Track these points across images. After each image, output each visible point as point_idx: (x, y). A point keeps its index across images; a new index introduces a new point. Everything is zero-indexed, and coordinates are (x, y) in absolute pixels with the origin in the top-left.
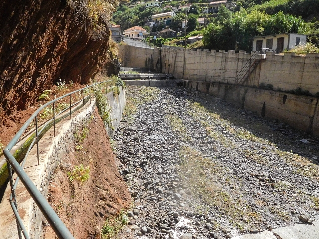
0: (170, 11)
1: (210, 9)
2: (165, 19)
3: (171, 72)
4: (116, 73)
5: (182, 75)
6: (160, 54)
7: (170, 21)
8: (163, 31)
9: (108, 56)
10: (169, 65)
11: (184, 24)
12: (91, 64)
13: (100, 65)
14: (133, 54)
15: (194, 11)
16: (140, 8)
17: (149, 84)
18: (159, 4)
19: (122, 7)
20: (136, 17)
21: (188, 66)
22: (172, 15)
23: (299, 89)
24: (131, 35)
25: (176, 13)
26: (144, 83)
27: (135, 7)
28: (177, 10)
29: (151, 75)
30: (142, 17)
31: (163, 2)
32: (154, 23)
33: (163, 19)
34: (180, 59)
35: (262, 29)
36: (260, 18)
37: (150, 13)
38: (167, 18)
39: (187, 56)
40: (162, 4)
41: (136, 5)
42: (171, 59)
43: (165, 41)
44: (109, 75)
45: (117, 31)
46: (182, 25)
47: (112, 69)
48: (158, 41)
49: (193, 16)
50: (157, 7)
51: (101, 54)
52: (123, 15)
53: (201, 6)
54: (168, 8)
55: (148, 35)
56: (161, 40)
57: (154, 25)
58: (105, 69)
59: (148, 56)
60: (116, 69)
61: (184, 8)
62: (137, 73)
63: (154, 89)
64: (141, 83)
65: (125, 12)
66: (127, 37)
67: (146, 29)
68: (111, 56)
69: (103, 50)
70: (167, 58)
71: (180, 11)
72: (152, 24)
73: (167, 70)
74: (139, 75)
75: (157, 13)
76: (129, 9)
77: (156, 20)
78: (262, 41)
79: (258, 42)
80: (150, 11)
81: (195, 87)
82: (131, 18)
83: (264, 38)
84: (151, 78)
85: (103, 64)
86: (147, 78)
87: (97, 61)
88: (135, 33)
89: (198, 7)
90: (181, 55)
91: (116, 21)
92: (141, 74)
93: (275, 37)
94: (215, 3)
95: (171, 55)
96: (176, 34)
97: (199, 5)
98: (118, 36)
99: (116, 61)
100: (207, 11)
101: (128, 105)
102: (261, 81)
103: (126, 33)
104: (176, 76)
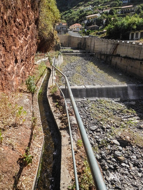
0: (97, 13)
1: (122, 11)
2: (94, 18)
3: (89, 50)
4: (59, 50)
5: (93, 51)
6: (85, 40)
7: (97, 19)
8: (91, 26)
9: (55, 43)
10: (88, 46)
11: (104, 22)
12: (48, 46)
13: (51, 47)
14: (72, 40)
15: (111, 13)
16: (80, 11)
17: (76, 55)
18: (92, 8)
19: (70, 11)
20: (78, 17)
21: (96, 47)
22: (98, 15)
23: (126, 56)
24: (73, 29)
25: (100, 14)
26: (74, 55)
27: (78, 10)
28: (101, 12)
29: (78, 51)
30: (81, 17)
31: (95, 7)
32: (87, 21)
33: (93, 18)
34: (93, 43)
35: (135, 27)
36: (136, 21)
37: (86, 15)
38: (95, 18)
39: (95, 41)
40: (93, 8)
41: (78, 9)
42: (89, 43)
43: (91, 32)
44: (56, 51)
45: (65, 27)
46: (103, 22)
47: (57, 48)
48: (88, 32)
49: (110, 16)
50: (91, 10)
51: (51, 43)
52: (71, 16)
53: (116, 9)
54: (96, 11)
55: (83, 28)
56: (89, 32)
57: (87, 22)
58: (54, 48)
59: (79, 41)
60: (59, 48)
61: (106, 11)
62: (72, 50)
63: (78, 58)
64: (73, 55)
65: (72, 14)
66: (71, 30)
67: (82, 25)
68: (56, 43)
69: (52, 41)
70: (88, 42)
71: (103, 13)
72: (86, 22)
73: (87, 48)
74: (72, 51)
75: (90, 15)
76: (74, 12)
77: (89, 19)
78: (133, 34)
79: (132, 34)
80: (85, 14)
81: (97, 57)
82: (75, 18)
83: (135, 32)
84: (78, 53)
85: (53, 46)
86: (77, 53)
87: (50, 45)
88: (76, 27)
89: (114, 10)
90: (93, 41)
91: (66, 20)
92: (74, 51)
93: (140, 31)
94: (125, 7)
95: (89, 41)
96: (98, 28)
97: (115, 9)
98: (66, 30)
99: (59, 45)
100: (120, 12)
101: (64, 63)
102: (117, 53)
103: (71, 27)
104: (91, 51)
